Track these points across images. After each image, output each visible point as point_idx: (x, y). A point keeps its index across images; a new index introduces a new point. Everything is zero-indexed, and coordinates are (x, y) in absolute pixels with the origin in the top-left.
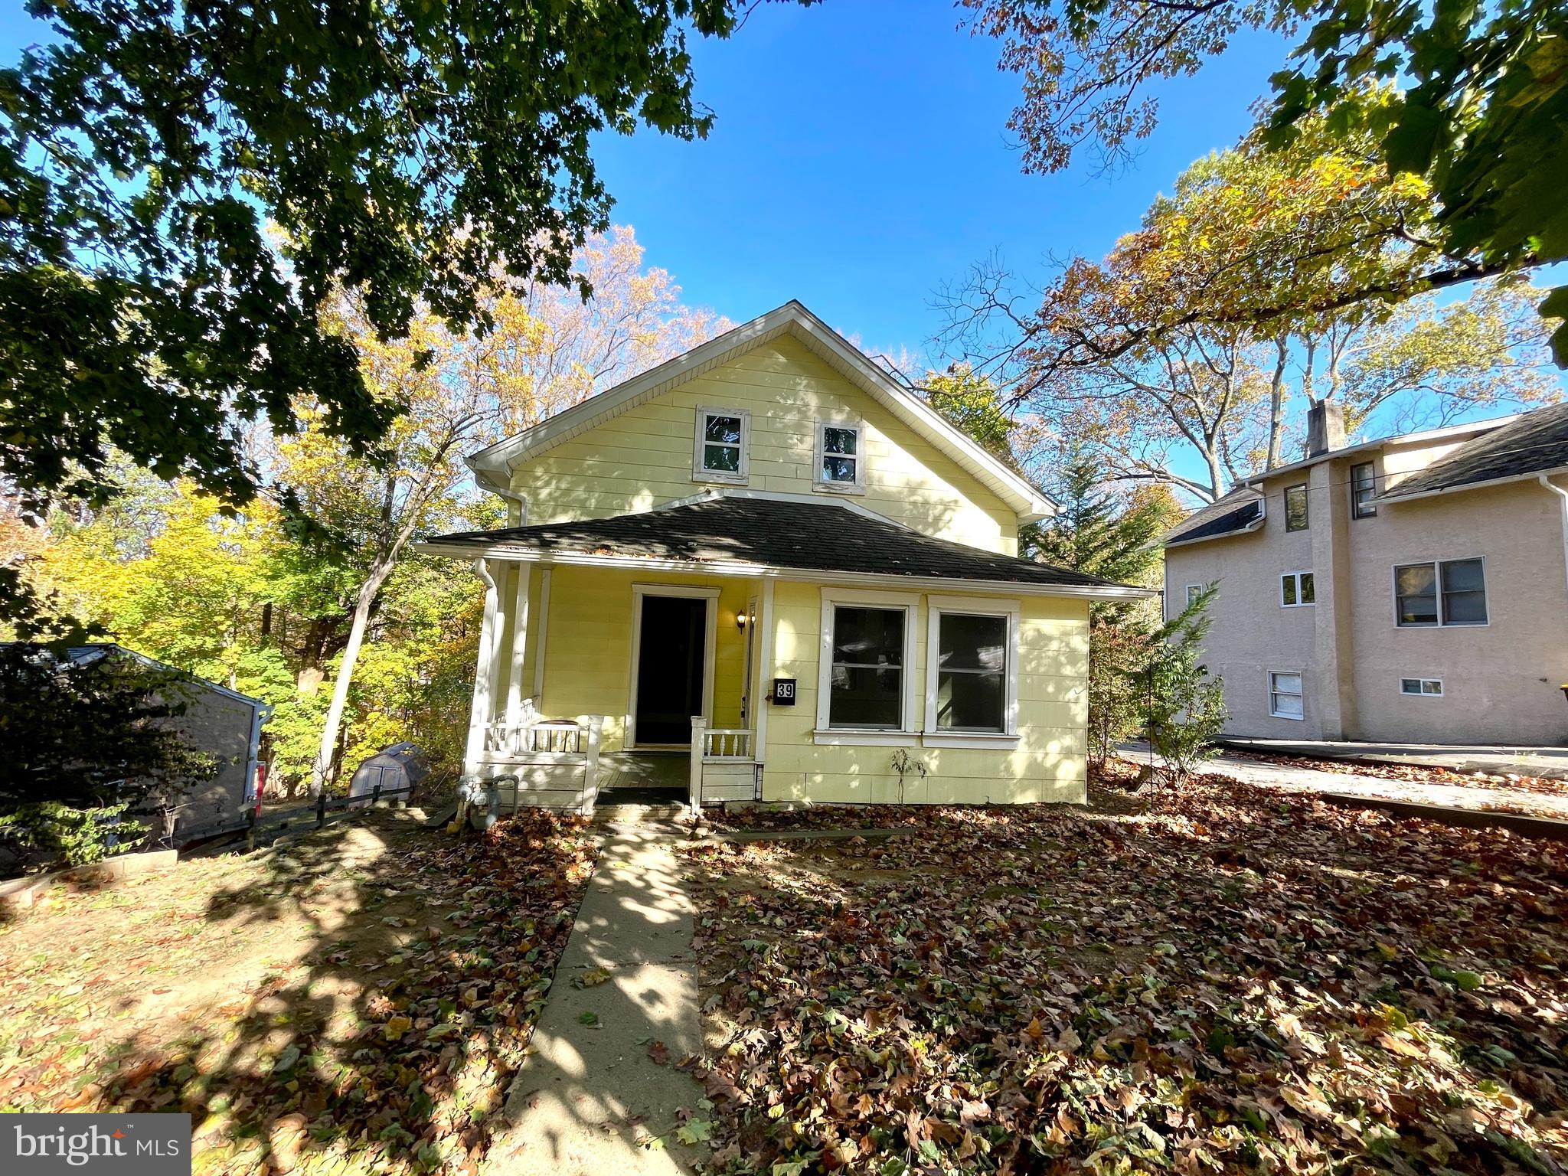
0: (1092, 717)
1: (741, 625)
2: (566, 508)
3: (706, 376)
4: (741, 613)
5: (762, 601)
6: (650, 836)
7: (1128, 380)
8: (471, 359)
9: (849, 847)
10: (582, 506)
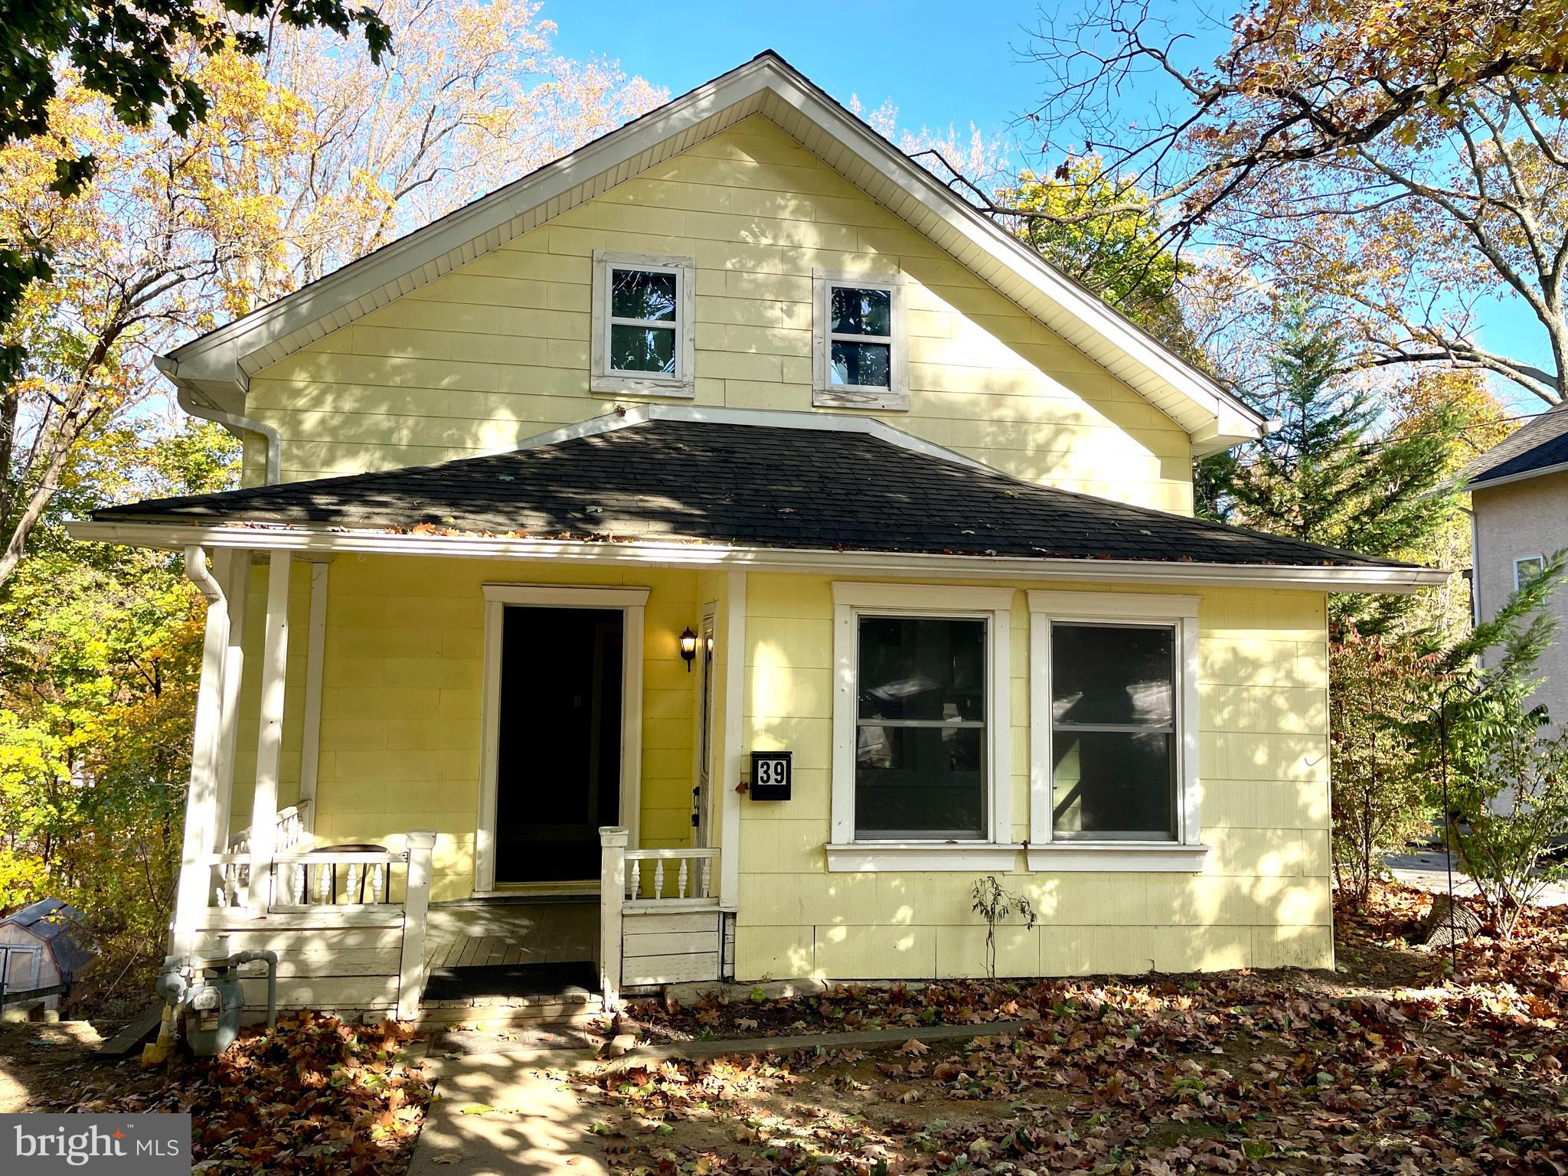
0: (1339, 808)
1: (688, 656)
2: (353, 447)
3: (606, 197)
4: (689, 634)
5: (726, 611)
6: (528, 1054)
7: (1396, 179)
8: (157, 167)
9: (897, 1060)
10: (385, 442)
